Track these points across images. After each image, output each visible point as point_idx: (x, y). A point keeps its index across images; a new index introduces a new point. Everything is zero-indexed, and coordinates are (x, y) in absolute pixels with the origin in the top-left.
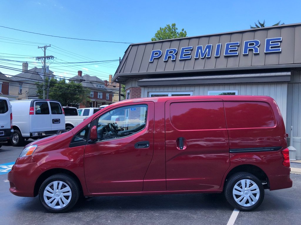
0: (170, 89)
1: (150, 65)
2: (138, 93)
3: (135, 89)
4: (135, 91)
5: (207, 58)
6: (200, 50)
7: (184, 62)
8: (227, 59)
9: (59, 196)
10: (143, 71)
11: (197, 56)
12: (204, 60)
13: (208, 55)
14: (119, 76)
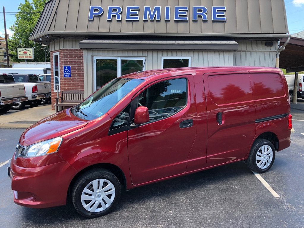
0: (119, 54)
1: (90, 23)
2: (73, 56)
3: (69, 51)
4: (68, 54)
5: (157, 21)
6: (148, 11)
7: (131, 23)
8: (177, 24)
9: (100, 197)
10: (82, 31)
11: (145, 18)
12: (153, 23)
13: (158, 18)
14: (48, 35)
